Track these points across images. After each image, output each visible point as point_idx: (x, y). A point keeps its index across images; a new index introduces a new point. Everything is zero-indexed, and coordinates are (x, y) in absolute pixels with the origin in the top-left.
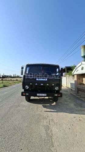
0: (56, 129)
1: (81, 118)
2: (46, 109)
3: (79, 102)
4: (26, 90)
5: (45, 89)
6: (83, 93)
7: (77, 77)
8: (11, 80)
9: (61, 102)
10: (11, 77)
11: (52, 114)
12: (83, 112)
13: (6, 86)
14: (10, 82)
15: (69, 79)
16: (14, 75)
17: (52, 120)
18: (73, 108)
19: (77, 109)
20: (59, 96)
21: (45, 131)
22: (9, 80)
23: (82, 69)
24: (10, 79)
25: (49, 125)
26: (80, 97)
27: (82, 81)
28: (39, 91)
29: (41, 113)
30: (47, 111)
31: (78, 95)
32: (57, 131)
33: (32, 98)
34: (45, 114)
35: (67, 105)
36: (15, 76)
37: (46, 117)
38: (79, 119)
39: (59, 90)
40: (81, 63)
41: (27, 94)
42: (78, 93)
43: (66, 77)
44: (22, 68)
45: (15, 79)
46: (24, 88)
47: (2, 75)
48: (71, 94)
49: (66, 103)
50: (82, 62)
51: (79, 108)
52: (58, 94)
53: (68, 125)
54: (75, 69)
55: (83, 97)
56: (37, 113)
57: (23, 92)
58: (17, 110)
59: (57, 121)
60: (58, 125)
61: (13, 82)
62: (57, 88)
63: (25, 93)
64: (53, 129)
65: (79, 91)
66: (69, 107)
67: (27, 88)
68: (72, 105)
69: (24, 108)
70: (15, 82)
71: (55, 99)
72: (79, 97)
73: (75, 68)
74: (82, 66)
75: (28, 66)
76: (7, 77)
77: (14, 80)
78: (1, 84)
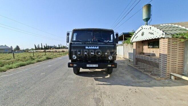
0: (108, 101)
1: (137, 90)
2: (97, 82)
3: (137, 74)
4: (73, 61)
5: (96, 59)
6: (143, 64)
7: (136, 46)
8: (56, 52)
9: (116, 75)
10: (56, 48)
11: (104, 87)
12: (141, 84)
13: (50, 59)
14: (55, 54)
15: (127, 49)
16: (59, 45)
17: (104, 93)
18: (129, 80)
19: (134, 81)
20: (113, 66)
21: (95, 104)
22: (53, 52)
23: (143, 34)
24: (54, 50)
25: (100, 98)
26: (139, 69)
27: (143, 49)
28: (89, 61)
29: (92, 86)
30: (99, 84)
31: (137, 67)
32: (109, 103)
33: (81, 70)
34: (97, 87)
35: (123, 77)
36: (60, 47)
37: (98, 90)
38: (135, 91)
39: (113, 59)
40: (141, 27)
41: (75, 65)
42: (137, 65)
43: (123, 46)
44: (68, 34)
45: (61, 50)
46: (71, 58)
47: (44, 46)
48: (129, 65)
49: (121, 75)
50: (143, 26)
51: (137, 80)
52: (112, 65)
53: (122, 97)
54: (134, 36)
55: (142, 69)
56: (87, 87)
57: (70, 63)
58: (64, 83)
59: (110, 93)
60: (110, 97)
61: (59, 54)
62: (110, 58)
63: (73, 64)
64: (105, 101)
65: (138, 62)
66: (124, 79)
67: (75, 58)
68: (128, 77)
69: (72, 82)
70: (60, 53)
71: (109, 71)
72: (137, 68)
73: (135, 34)
74: (142, 31)
75: (75, 31)
76: (51, 48)
77: (59, 52)
78: (43, 56)
